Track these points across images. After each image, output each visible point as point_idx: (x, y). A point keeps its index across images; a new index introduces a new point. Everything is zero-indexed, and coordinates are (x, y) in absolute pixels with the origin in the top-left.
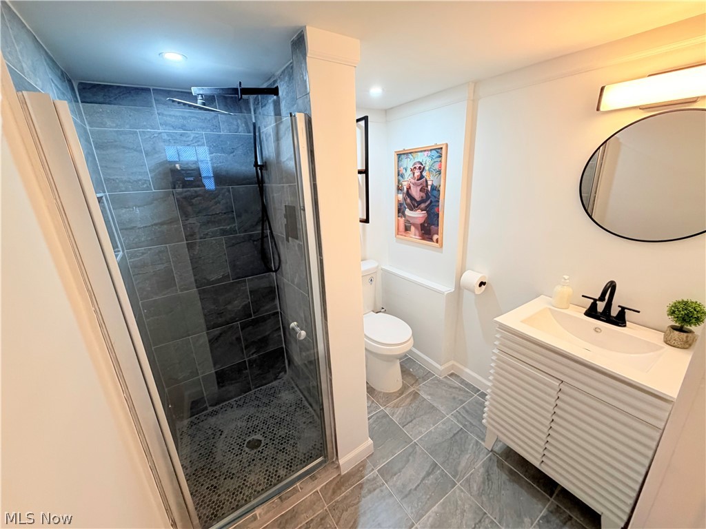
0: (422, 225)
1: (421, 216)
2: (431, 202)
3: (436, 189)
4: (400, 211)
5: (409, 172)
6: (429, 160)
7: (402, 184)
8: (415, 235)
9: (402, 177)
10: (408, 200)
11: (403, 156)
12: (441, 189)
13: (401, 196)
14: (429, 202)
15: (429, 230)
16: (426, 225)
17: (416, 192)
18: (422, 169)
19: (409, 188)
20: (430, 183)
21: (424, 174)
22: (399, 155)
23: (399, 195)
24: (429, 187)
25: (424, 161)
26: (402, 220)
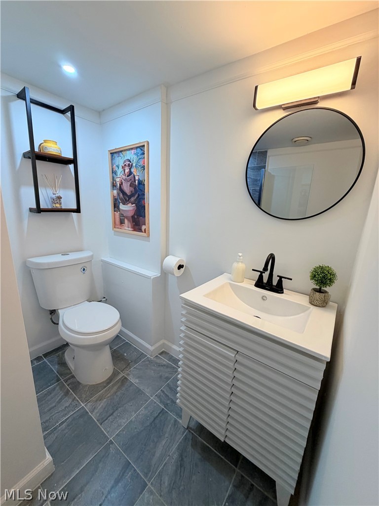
0: (133, 217)
1: (131, 209)
2: (139, 195)
3: (141, 183)
4: (116, 206)
5: (121, 169)
6: (135, 157)
7: (115, 181)
8: (128, 227)
9: (116, 174)
10: (121, 195)
11: (115, 155)
12: (146, 183)
13: (115, 192)
14: (137, 195)
15: (138, 221)
16: (136, 217)
17: (127, 186)
18: (130, 166)
19: (121, 184)
20: (137, 178)
21: (132, 170)
22: (112, 154)
23: (114, 191)
24: (137, 181)
25: (132, 158)
26: (117, 214)
